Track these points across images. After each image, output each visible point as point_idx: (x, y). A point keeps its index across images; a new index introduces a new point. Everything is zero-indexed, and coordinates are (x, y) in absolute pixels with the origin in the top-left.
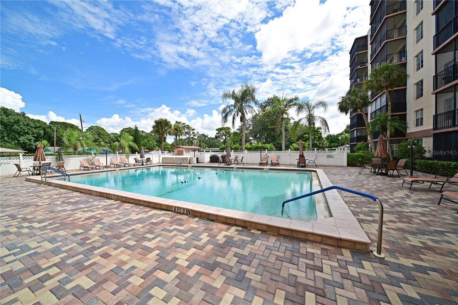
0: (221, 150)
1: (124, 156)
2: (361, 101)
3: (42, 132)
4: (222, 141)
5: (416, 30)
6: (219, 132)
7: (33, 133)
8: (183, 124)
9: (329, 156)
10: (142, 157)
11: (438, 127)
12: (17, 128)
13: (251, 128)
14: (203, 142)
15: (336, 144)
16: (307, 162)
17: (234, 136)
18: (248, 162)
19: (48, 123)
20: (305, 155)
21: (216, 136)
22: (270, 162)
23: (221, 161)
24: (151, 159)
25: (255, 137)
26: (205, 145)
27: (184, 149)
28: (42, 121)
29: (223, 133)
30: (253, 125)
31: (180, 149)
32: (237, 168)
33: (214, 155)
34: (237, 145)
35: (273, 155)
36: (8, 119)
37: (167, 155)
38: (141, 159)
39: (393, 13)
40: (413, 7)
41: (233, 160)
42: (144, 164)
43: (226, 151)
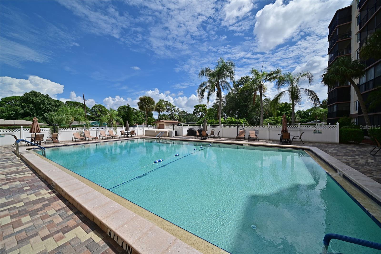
0: (198, 125)
1: (112, 129)
2: (352, 71)
4: (199, 116)
6: (196, 109)
8: (166, 102)
9: (316, 132)
10: (127, 130)
12: (43, 106)
13: (225, 105)
14: (183, 118)
15: (306, 120)
17: (210, 112)
18: (224, 137)
19: (65, 103)
20: (289, 130)
21: (194, 112)
22: (247, 137)
23: (198, 135)
24: (136, 132)
25: (228, 113)
26: (184, 120)
27: (165, 123)
28: (60, 101)
29: (200, 110)
30: (227, 102)
31: (161, 123)
32: (214, 142)
33: (191, 129)
34: (213, 120)
35: (251, 130)
36: (37, 100)
37: (150, 128)
38: (127, 132)
41: (209, 134)
42: (129, 136)
43: (203, 125)
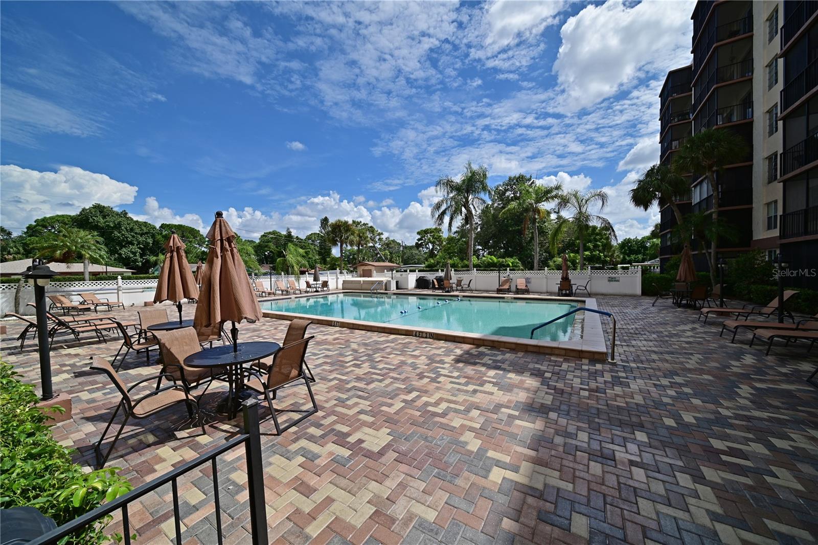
0: (428, 269)
1: (292, 278)
2: (669, 188)
3: (150, 241)
4: (427, 251)
5: (768, 68)
6: (422, 237)
7: (139, 243)
8: (364, 224)
9: (611, 280)
10: (316, 279)
11: (809, 230)
12: (118, 235)
13: (479, 230)
14: (396, 254)
15: (640, 257)
16: (574, 288)
17: (450, 244)
18: (477, 289)
19: (158, 227)
20: (570, 277)
21: (417, 243)
22: (513, 288)
23: (437, 286)
24: (329, 283)
25: (485, 246)
26: (399, 260)
27: (374, 267)
28: (150, 224)
29: (429, 239)
30: (483, 225)
31: (365, 267)
32: (464, 296)
33: (422, 277)
34: (456, 259)
35: (519, 278)
36: (105, 222)
37: (348, 277)
38: (315, 283)
39: (729, 37)
40: (762, 27)
41: (454, 286)
42: (319, 289)
